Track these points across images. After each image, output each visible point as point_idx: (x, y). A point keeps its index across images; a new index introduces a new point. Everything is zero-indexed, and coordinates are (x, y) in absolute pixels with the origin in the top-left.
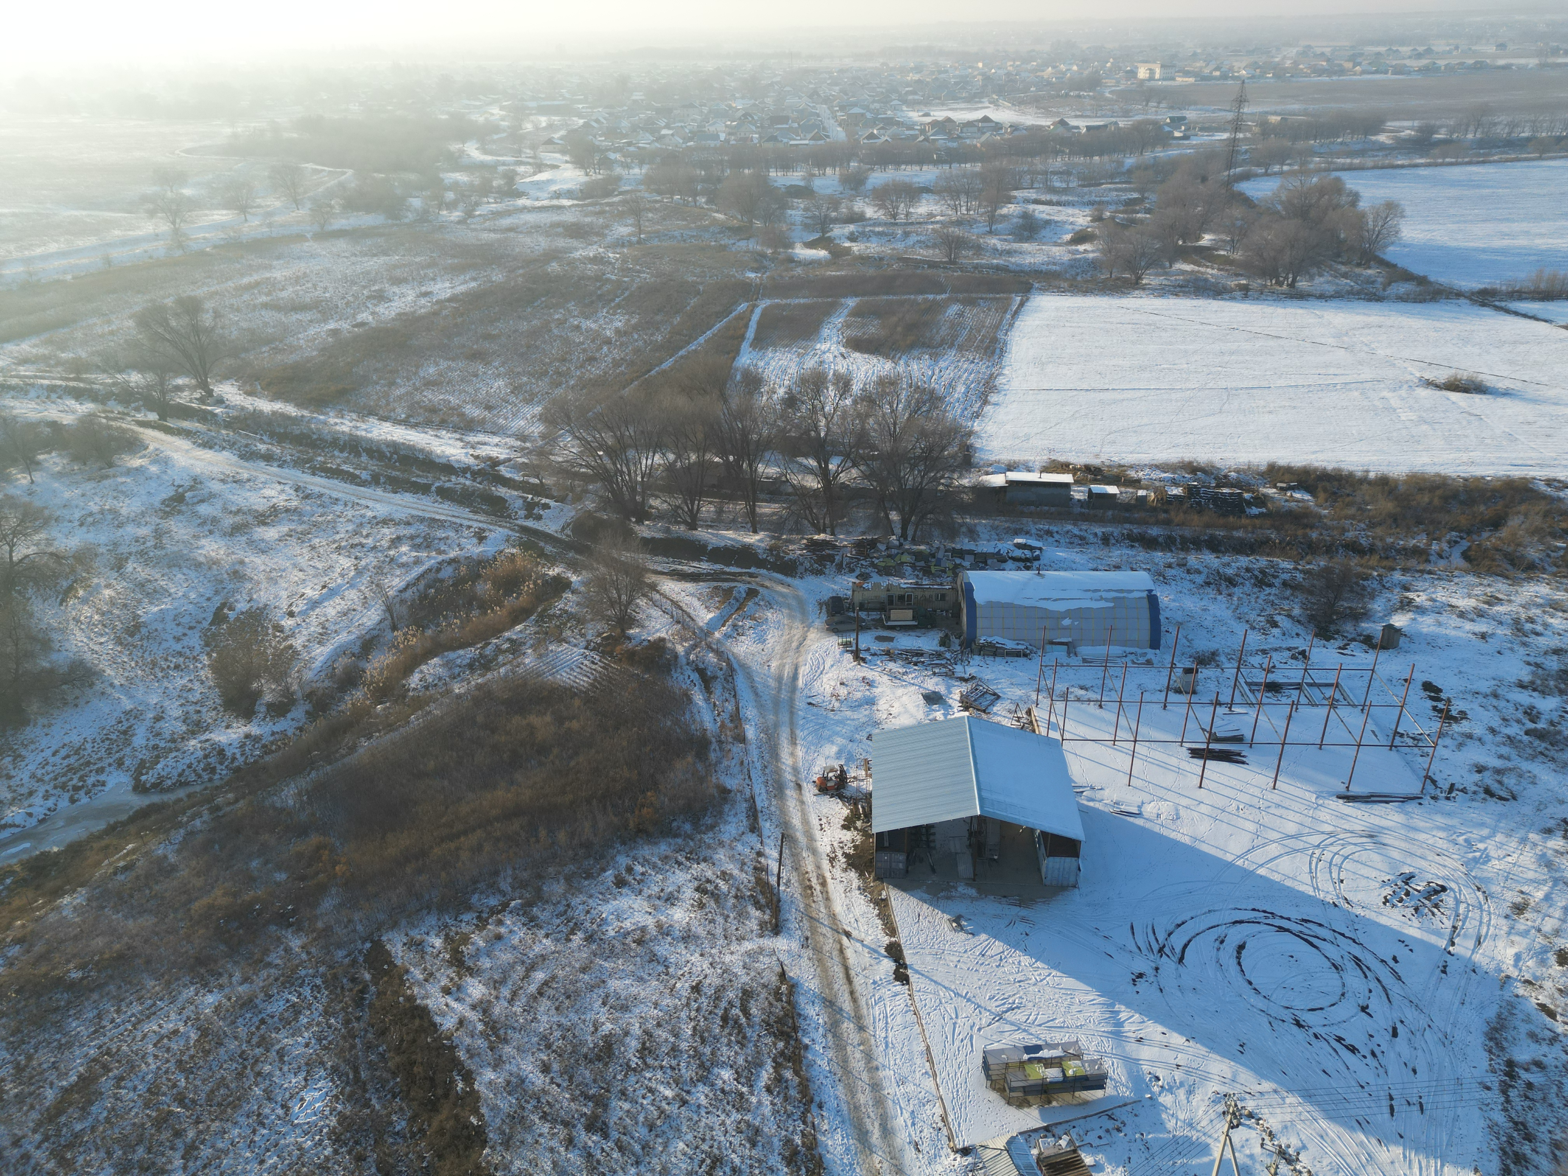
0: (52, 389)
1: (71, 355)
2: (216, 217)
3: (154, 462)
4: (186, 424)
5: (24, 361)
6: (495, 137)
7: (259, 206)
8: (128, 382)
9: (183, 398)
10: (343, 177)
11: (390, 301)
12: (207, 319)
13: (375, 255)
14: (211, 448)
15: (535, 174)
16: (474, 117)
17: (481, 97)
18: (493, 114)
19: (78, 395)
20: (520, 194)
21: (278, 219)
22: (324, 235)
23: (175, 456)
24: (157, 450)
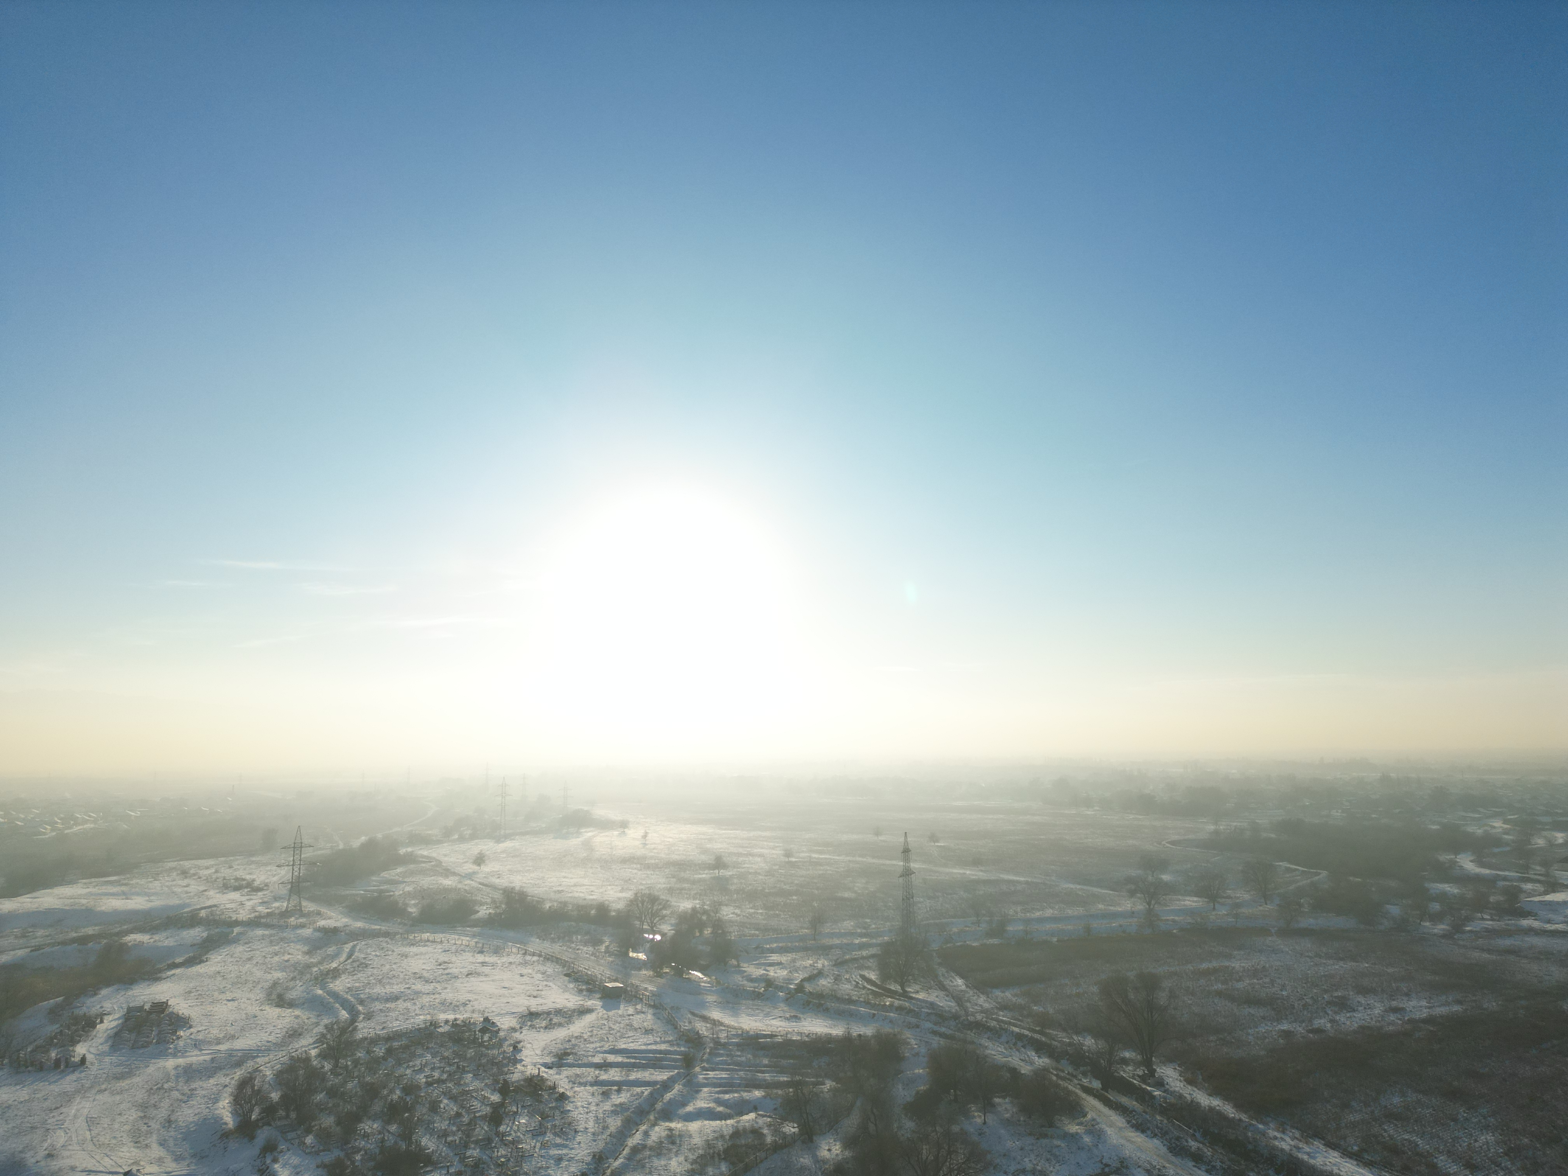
0: (1020, 1037)
1: (1041, 1009)
2: (1187, 903)
3: (1089, 1132)
4: (1125, 1100)
5: (1004, 1007)
6: (1496, 850)
7: (1229, 897)
8: (1083, 1045)
9: (1127, 1072)
10: (1317, 878)
11: (1354, 1011)
12: (1162, 998)
13: (1342, 959)
14: (1143, 1132)
15: (1546, 893)
16: (1470, 829)
17: (1481, 810)
18: (1494, 827)
19: (1040, 1048)
20: (1525, 914)
21: (1245, 911)
22: (1289, 932)
23: (1109, 1131)
24: (1094, 1120)
